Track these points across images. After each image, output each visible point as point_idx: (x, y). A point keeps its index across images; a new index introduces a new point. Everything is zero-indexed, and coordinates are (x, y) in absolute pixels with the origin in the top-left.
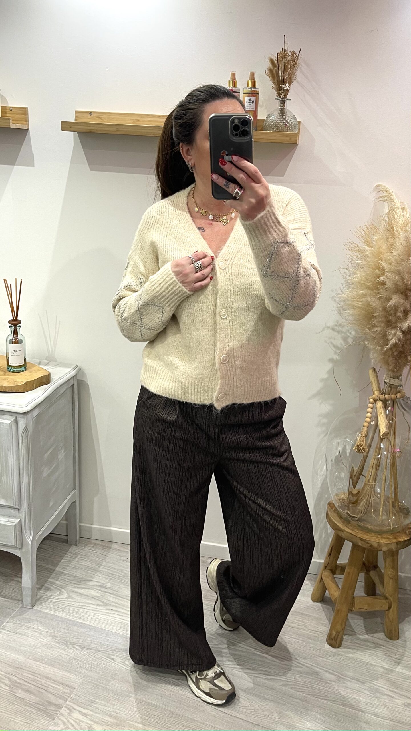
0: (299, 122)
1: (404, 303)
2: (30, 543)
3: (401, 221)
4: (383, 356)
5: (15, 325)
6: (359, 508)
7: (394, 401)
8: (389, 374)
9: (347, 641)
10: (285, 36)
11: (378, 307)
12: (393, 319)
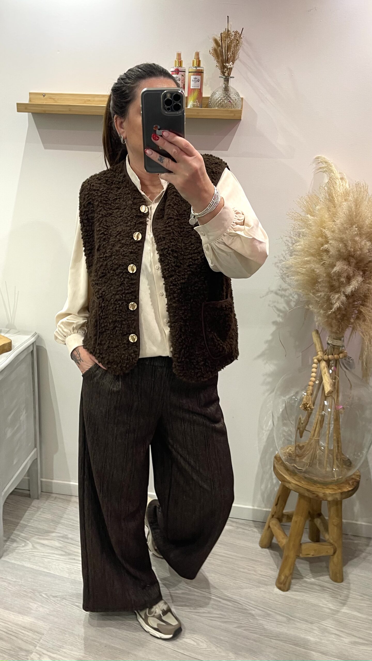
0: (242, 99)
1: (346, 270)
3: (341, 190)
6: (304, 461)
7: (336, 361)
8: (332, 335)
9: (295, 585)
10: (228, 17)
11: (322, 273)
12: (336, 284)
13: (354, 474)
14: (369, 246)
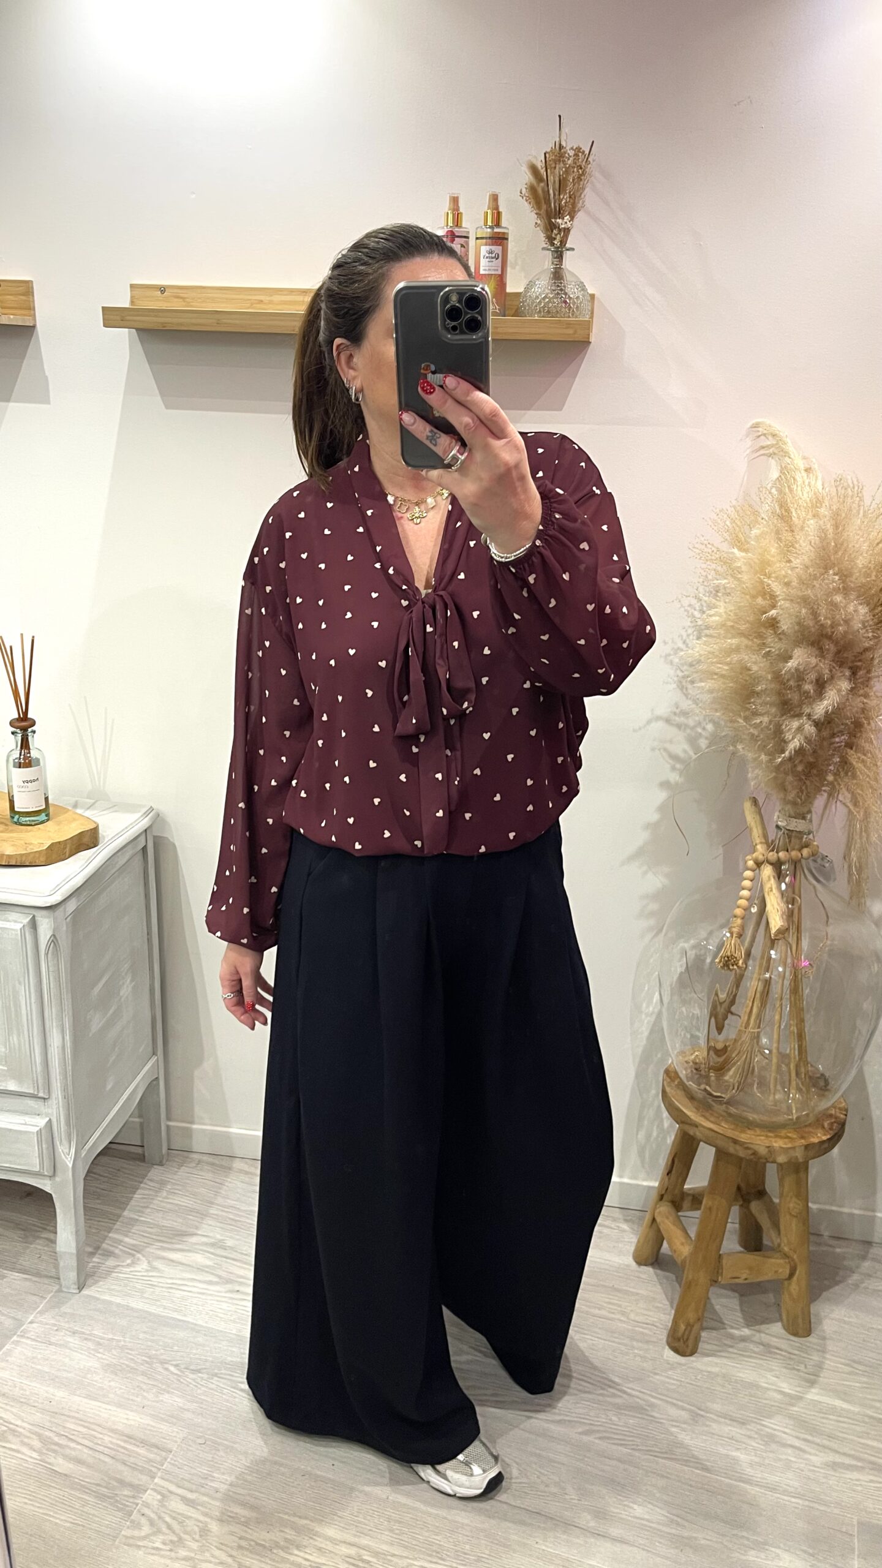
0: (593, 296)
1: (816, 666)
2: (70, 1165)
3: (806, 495)
4: (774, 774)
5: (24, 730)
6: (727, 1078)
7: (796, 863)
8: (787, 809)
9: (707, 1342)
10: (560, 116)
11: (764, 673)
12: (795, 697)
13: (833, 1106)
14: (864, 615)
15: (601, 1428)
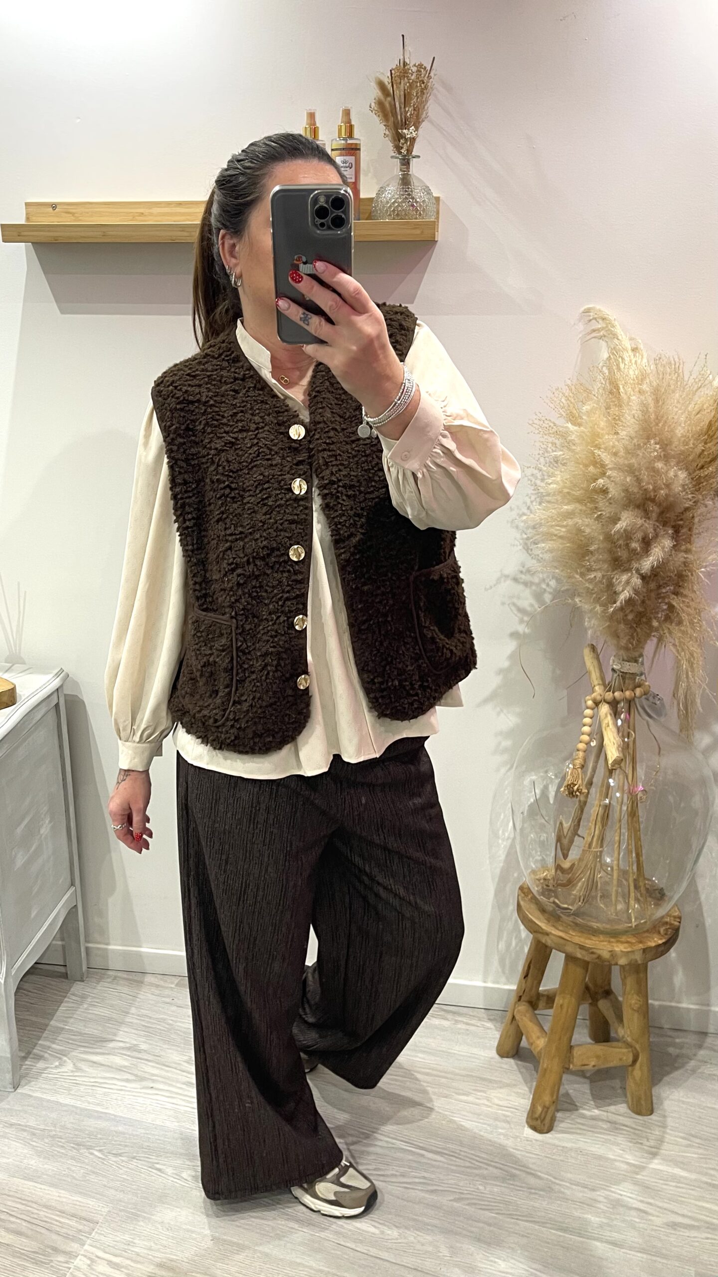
0: (438, 199)
1: (642, 526)
2: (2, 982)
3: (632, 373)
6: (574, 892)
7: (630, 702)
8: (620, 653)
9: (562, 1122)
10: (403, 36)
11: (596, 534)
12: (624, 555)
13: (668, 915)
14: (683, 480)
15: (469, 1196)
